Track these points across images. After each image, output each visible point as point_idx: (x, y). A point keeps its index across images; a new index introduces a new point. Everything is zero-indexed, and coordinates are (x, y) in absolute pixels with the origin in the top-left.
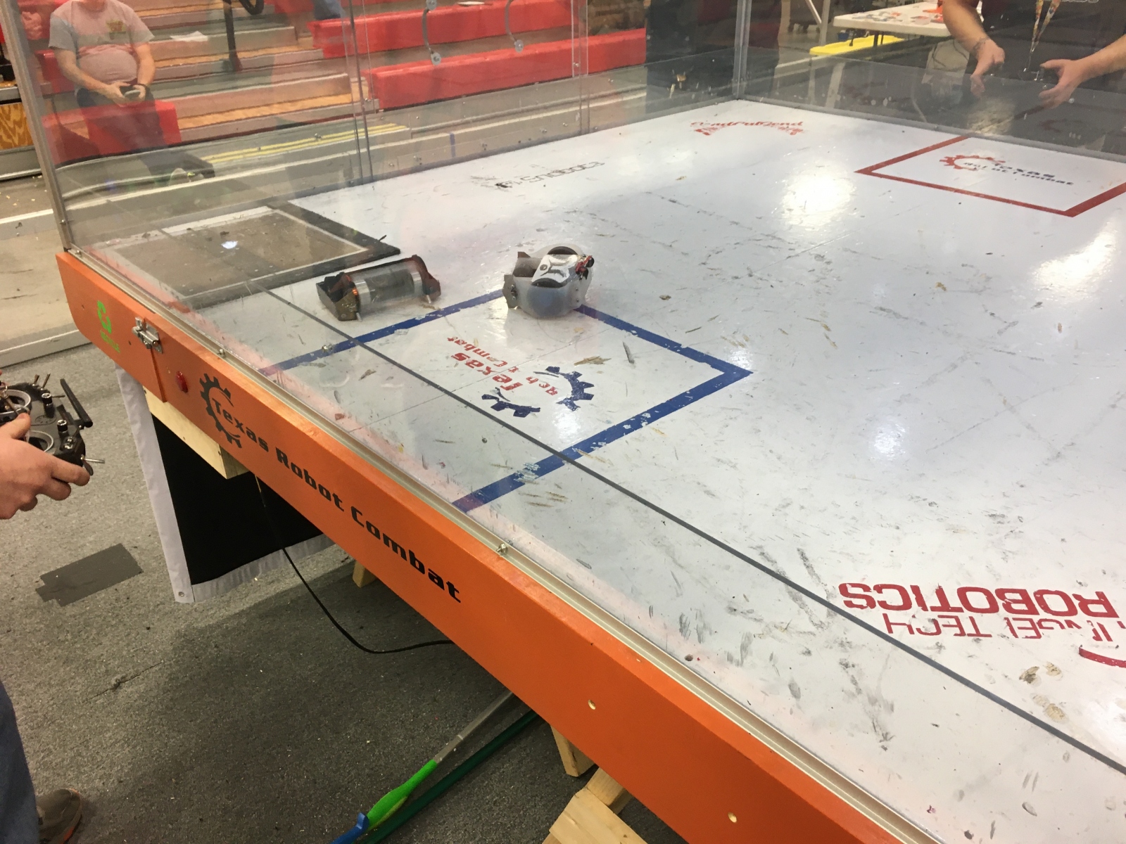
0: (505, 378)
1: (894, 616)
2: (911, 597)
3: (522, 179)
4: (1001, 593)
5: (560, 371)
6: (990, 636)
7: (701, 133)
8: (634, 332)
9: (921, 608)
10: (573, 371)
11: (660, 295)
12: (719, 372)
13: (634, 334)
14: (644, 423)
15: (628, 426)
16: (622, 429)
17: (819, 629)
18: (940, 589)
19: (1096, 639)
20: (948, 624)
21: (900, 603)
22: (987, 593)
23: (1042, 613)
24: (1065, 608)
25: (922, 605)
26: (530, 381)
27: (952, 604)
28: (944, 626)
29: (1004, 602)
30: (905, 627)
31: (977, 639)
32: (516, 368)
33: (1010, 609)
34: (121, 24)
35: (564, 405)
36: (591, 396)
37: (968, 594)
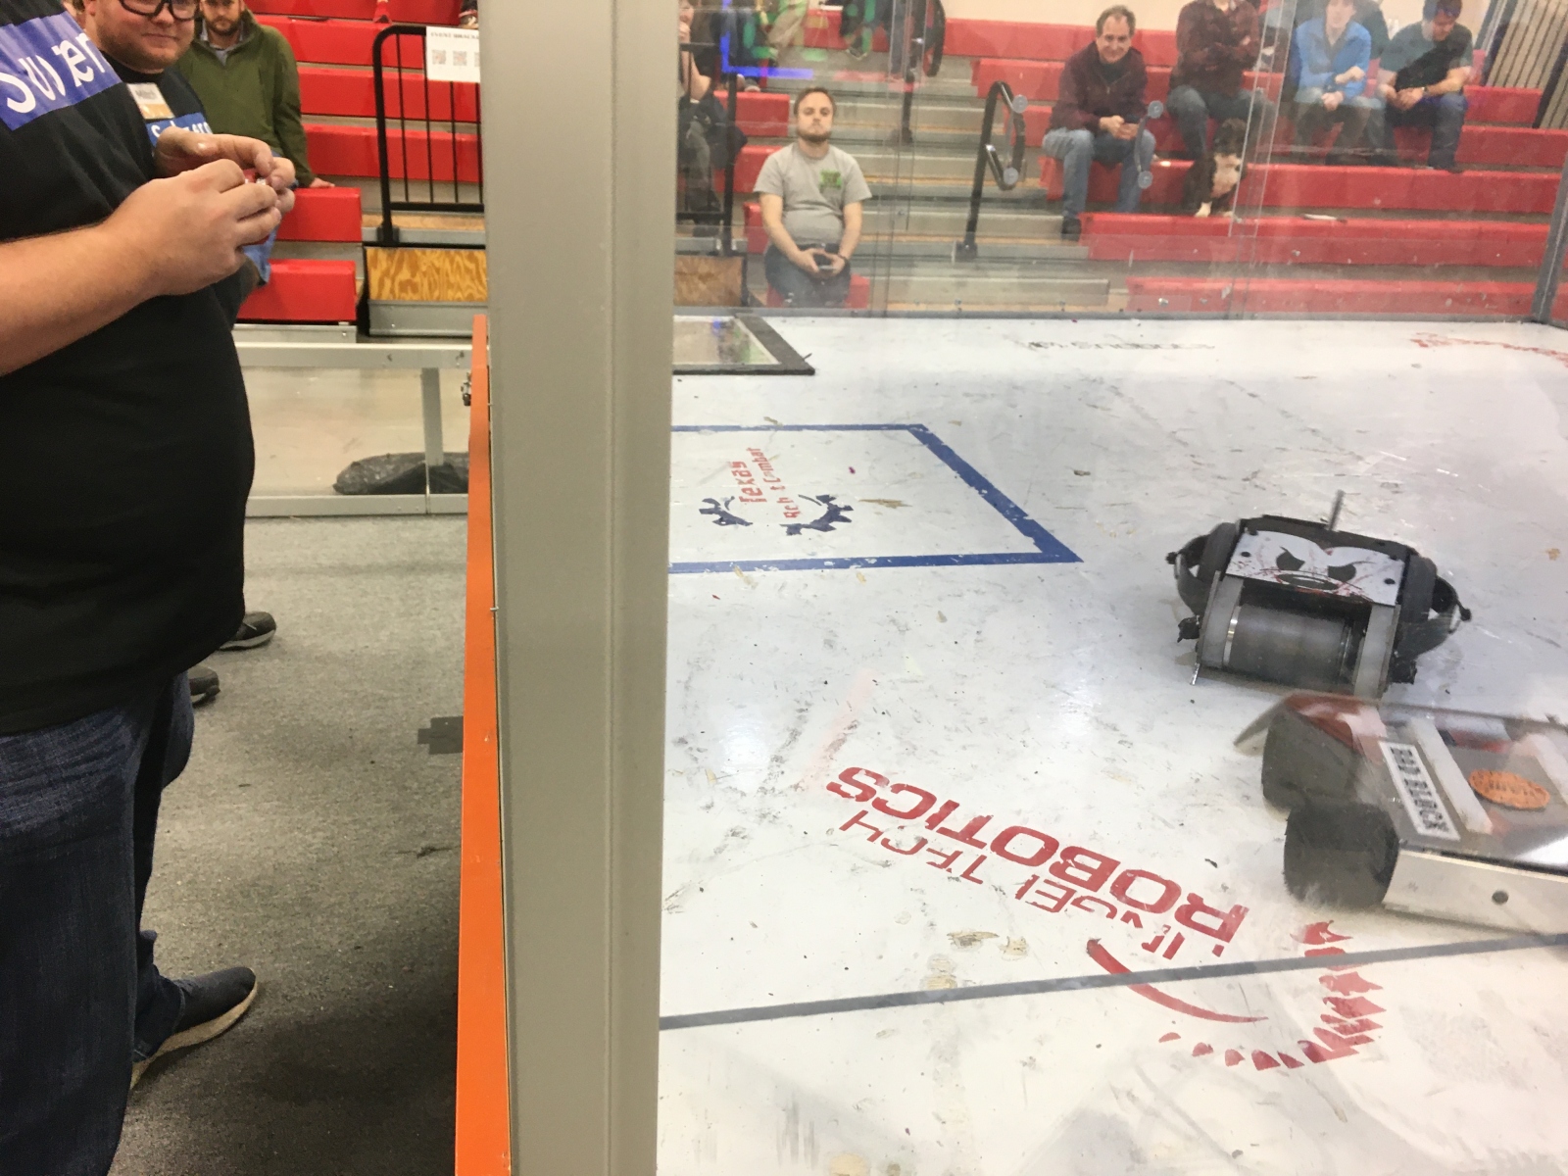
0: (756, 491)
1: (876, 818)
2: (931, 809)
3: (1074, 344)
4: (1071, 852)
5: (832, 502)
6: (980, 882)
7: (1417, 344)
8: (985, 492)
9: (928, 824)
10: (847, 504)
11: (1078, 469)
12: (1036, 550)
13: (980, 493)
14: (854, 566)
15: (831, 563)
16: (818, 564)
17: (760, 794)
18: (989, 818)
19: (1145, 946)
20: (938, 850)
21: (906, 810)
22: (1051, 845)
23: (1105, 892)
24: (1153, 900)
25: (932, 823)
26: (781, 501)
27: (977, 836)
28: (930, 850)
29: (1062, 861)
30: (873, 832)
31: (957, 879)
32: (783, 488)
33: (1058, 870)
34: (837, 175)
35: (786, 529)
36: (832, 529)
37: (1021, 836)
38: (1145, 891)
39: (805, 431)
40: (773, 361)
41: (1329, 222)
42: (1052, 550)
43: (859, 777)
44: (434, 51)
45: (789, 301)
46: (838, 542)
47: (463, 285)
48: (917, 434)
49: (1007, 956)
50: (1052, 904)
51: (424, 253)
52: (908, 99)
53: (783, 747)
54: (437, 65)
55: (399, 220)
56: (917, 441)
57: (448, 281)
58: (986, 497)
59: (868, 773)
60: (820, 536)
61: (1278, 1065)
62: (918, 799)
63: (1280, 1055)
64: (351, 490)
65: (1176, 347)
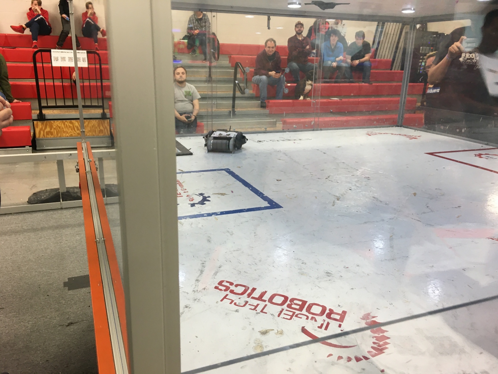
2: (248, 292)
4: (292, 300)
6: (266, 313)
9: (248, 296)
10: (209, 196)
11: (277, 179)
12: (269, 205)
13: (249, 189)
14: (214, 215)
15: (206, 215)
16: (202, 215)
17: (193, 292)
18: (266, 292)
19: (319, 327)
20: (252, 304)
21: (240, 292)
22: (286, 298)
23: (304, 312)
24: (319, 312)
25: (249, 295)
26: (187, 196)
27: (263, 298)
28: (249, 305)
29: (290, 303)
30: (231, 301)
31: (259, 313)
32: (188, 192)
33: (289, 306)
34: (190, 92)
35: (190, 205)
36: (205, 204)
37: (277, 297)
38: (316, 310)
39: (192, 173)
40: (179, 151)
41: (337, 100)
42: (273, 205)
43: (224, 283)
44: (54, 57)
45: (182, 132)
46: (207, 208)
47: (69, 132)
48: (227, 171)
49: (278, 336)
50: (289, 317)
51: (54, 122)
52: (210, 68)
53: (199, 276)
54: (56, 61)
55: (45, 112)
56: (228, 174)
57: (63, 131)
58: (251, 190)
59: (227, 282)
60: (201, 206)
61: (362, 360)
62: (244, 288)
63: (362, 356)
64: (34, 203)
65: (300, 140)
